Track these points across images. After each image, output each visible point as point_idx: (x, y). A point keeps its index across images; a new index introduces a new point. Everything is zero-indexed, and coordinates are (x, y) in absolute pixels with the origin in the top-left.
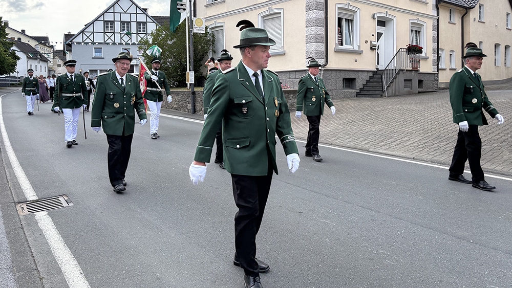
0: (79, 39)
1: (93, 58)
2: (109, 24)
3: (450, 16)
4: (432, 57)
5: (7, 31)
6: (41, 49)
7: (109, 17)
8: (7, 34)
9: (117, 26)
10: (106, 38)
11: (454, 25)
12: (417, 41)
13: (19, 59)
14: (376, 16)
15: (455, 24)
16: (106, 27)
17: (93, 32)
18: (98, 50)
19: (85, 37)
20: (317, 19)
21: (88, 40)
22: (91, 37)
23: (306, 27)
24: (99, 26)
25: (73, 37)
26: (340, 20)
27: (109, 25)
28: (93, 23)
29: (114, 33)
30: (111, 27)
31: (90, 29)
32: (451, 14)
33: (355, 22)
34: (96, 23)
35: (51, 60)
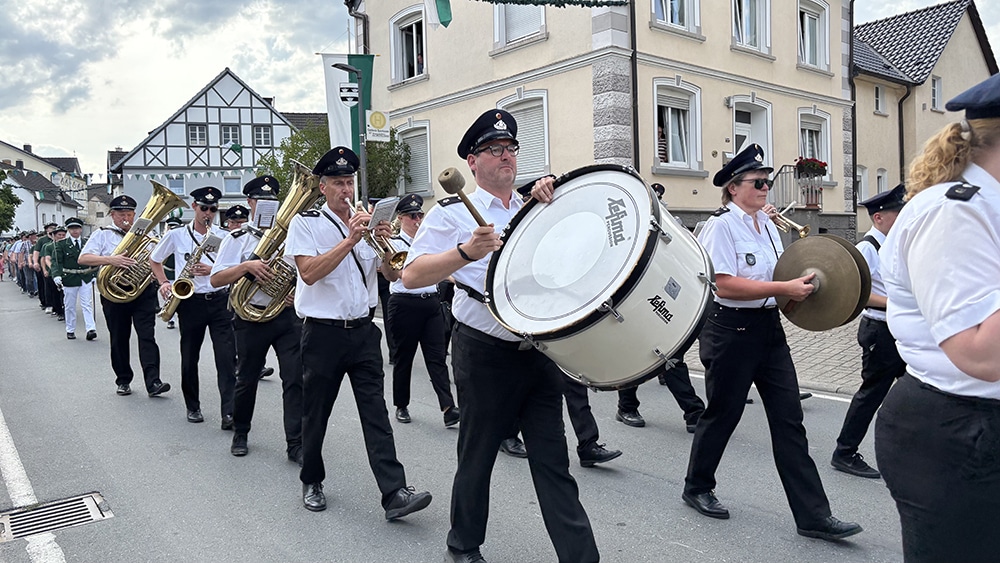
0: (137, 161)
2: (196, 130)
3: (877, 101)
4: (844, 182)
6: (62, 181)
7: (196, 115)
9: (214, 132)
10: (192, 157)
11: (885, 119)
12: (813, 151)
13: (18, 202)
14: (732, 103)
15: (886, 116)
16: (190, 136)
17: (165, 147)
18: (176, 182)
19: (149, 157)
20: (617, 109)
21: (156, 163)
22: (162, 157)
23: (595, 125)
24: (177, 134)
25: (126, 157)
26: (661, 110)
27: (198, 132)
28: (164, 128)
29: (207, 147)
30: (201, 136)
31: (159, 140)
32: (877, 96)
33: (690, 115)
34: (170, 128)
35: (85, 204)
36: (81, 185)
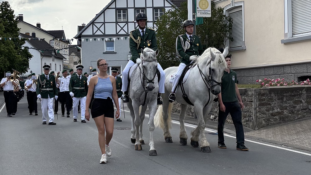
0: (89, 32)
1: (104, 53)
2: (121, 12)
5: (19, 25)
6: (56, 45)
7: (121, 4)
8: (19, 30)
9: (131, 13)
10: (119, 29)
13: (31, 56)
16: (118, 16)
17: (104, 23)
18: (110, 44)
19: (95, 29)
21: (99, 33)
22: (102, 29)
24: (111, 15)
25: (83, 30)
27: (122, 14)
28: (103, 12)
29: (127, 22)
30: (124, 16)
31: (101, 19)
34: (107, 12)
35: (67, 57)
36: (66, 46)
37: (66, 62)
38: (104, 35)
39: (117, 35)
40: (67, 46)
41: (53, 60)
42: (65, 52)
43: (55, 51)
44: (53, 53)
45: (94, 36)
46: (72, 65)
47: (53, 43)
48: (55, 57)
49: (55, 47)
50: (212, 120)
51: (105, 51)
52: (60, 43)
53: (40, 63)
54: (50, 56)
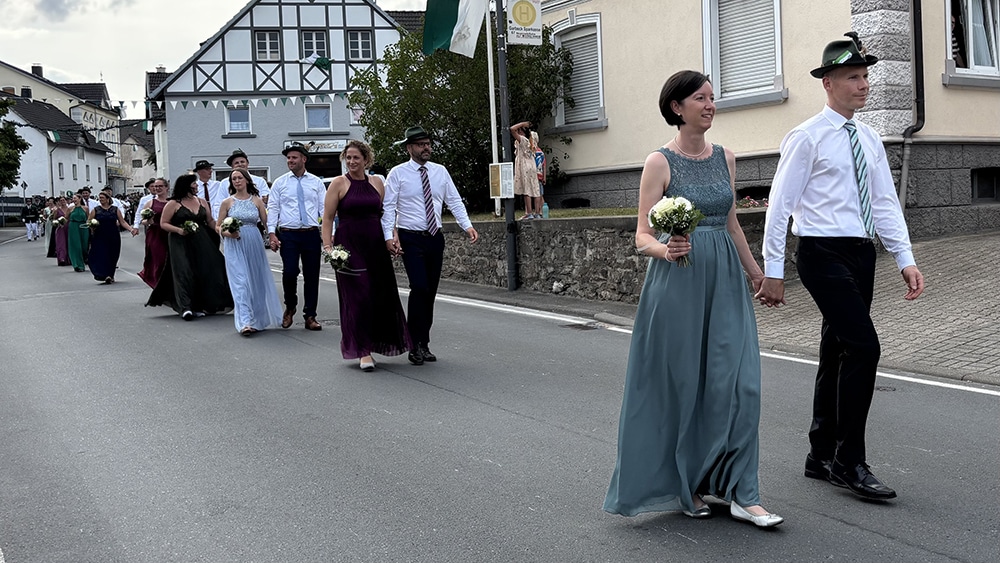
0: (185, 85)
1: (224, 137)
7: (266, 17)
10: (261, 78)
16: (258, 46)
17: (223, 63)
18: (240, 114)
19: (201, 78)
21: (210, 87)
24: (240, 45)
25: (169, 79)
27: (268, 42)
28: (221, 36)
29: (281, 63)
30: (273, 46)
31: (215, 54)
34: (230, 36)
35: (116, 148)
36: (111, 122)
37: (114, 161)
38: (224, 94)
39: (256, 93)
40: (115, 121)
41: (81, 157)
42: (110, 137)
43: (85, 133)
44: (81, 140)
45: (197, 94)
46: (128, 167)
47: (79, 114)
48: (86, 148)
49: (84, 124)
50: (557, 293)
51: (227, 131)
52: (96, 113)
53: (48, 163)
54: (73, 146)
